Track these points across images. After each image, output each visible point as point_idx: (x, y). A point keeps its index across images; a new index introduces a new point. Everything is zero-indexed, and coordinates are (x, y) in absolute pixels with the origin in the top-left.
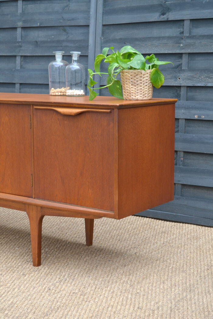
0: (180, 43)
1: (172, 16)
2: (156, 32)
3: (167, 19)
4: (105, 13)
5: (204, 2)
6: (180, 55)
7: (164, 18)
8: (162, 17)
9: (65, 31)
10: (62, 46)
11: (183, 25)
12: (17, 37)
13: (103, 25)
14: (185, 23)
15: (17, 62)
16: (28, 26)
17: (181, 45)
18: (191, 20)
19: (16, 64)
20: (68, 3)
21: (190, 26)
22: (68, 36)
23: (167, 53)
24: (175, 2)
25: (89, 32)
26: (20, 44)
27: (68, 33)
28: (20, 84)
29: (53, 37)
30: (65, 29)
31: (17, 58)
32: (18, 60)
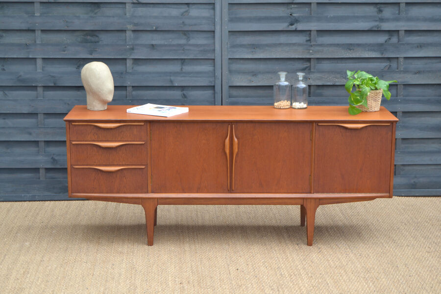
0: (310, 50)
1: (300, 27)
2: (283, 39)
3: (296, 29)
4: (231, 20)
5: (329, 17)
6: (309, 60)
7: (293, 28)
8: (291, 27)
9: (185, 35)
10: (183, 50)
11: (310, 34)
12: (126, 39)
13: (229, 31)
14: (312, 33)
15: (128, 65)
16: (141, 29)
17: (311, 51)
18: (317, 31)
19: (126, 67)
20: (187, 9)
21: (316, 36)
22: (189, 40)
23: (297, 57)
24: (302, 15)
25: (214, 37)
26: (131, 47)
27: (189, 37)
28: (133, 87)
29: (171, 40)
30: (186, 33)
31: (128, 61)
32: (129, 63)
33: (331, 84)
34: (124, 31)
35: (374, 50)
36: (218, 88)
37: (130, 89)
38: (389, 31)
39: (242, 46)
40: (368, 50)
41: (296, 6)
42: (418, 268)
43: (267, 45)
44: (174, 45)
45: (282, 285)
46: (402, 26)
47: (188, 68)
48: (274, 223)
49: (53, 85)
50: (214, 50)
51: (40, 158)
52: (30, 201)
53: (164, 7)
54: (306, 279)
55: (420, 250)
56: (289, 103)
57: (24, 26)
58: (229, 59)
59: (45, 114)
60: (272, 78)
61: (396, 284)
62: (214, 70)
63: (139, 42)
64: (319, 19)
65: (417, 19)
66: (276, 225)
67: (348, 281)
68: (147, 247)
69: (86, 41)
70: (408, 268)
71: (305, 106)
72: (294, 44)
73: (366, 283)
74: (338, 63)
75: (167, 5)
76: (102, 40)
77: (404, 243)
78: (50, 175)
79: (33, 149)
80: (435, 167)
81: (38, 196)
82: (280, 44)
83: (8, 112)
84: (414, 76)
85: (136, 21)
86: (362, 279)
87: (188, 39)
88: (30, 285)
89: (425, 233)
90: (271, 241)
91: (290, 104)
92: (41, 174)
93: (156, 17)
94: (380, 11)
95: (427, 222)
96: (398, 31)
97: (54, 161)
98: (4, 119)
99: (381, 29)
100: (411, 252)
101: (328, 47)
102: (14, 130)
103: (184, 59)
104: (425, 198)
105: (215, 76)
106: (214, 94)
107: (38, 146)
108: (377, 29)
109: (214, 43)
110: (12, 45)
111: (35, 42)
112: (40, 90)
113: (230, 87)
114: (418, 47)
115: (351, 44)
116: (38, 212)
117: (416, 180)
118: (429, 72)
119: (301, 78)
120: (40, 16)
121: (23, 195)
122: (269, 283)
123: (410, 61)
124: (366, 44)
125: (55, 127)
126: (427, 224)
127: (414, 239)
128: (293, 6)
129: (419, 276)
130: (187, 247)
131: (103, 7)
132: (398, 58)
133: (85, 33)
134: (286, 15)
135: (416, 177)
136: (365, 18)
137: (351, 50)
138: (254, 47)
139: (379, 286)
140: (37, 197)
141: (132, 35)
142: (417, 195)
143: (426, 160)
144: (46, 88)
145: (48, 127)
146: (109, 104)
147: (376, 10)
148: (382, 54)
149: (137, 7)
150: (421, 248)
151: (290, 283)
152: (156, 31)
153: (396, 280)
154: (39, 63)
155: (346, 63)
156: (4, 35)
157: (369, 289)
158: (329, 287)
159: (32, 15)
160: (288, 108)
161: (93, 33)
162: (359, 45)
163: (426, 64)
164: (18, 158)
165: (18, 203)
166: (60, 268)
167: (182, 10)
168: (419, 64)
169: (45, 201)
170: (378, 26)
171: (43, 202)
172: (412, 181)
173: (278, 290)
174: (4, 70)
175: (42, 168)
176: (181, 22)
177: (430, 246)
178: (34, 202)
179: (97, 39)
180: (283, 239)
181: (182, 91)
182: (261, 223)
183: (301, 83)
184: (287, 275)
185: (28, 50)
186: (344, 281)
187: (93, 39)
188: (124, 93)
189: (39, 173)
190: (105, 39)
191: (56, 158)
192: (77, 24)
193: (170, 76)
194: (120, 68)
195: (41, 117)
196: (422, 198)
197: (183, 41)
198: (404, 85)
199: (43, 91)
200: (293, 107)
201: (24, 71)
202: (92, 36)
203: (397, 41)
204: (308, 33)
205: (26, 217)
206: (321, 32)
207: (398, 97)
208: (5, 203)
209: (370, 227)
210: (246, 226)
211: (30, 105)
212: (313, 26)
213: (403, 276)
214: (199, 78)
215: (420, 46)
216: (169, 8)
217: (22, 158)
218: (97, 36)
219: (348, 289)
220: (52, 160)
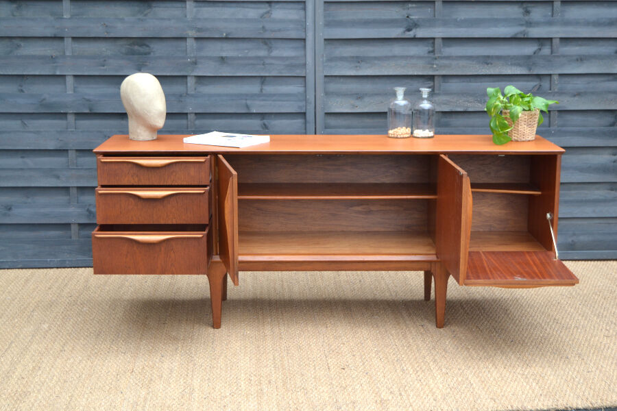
0: (433, 64)
1: (420, 33)
2: (397, 49)
3: (415, 36)
4: (329, 24)
5: (458, 20)
6: (432, 77)
7: (410, 34)
8: (407, 33)
9: (266, 44)
10: (263, 65)
11: (434, 43)
12: (186, 50)
13: (325, 40)
14: (436, 41)
15: (189, 84)
16: (207, 36)
17: (435, 66)
18: (443, 39)
19: (187, 87)
20: (269, 9)
21: (442, 45)
22: (272, 52)
23: (416, 74)
24: (423, 17)
25: (305, 47)
26: (194, 60)
27: (271, 48)
28: (196, 114)
29: (246, 51)
30: (266, 42)
31: (189, 79)
32: (191, 82)
33: (462, 110)
34: (184, 39)
35: (519, 65)
36: (310, 116)
37: (191, 117)
38: (539, 39)
39: (342, 59)
40: (511, 65)
41: (414, 5)
42: (598, 361)
43: (376, 58)
44: (250, 58)
45: (405, 386)
46: (556, 32)
47: (269, 89)
48: (387, 296)
49: (87, 111)
50: (305, 65)
51: (71, 210)
52: (58, 268)
53: (237, 7)
54: (439, 376)
55: (595, 333)
56: (409, 130)
57: (49, 33)
58: (325, 76)
59: (77, 150)
60: (382, 102)
61: (571, 384)
62: (305, 91)
63: (202, 54)
64: (445, 23)
65: (576, 23)
66: (390, 298)
67: (500, 379)
68: (211, 330)
69: (133, 53)
70: (583, 359)
71: (431, 134)
72: (412, 57)
73: (527, 383)
74: (470, 82)
75: (242, 5)
76: (154, 52)
77: (570, 323)
78: (85, 232)
79: (61, 198)
80: (601, 221)
81: (69, 261)
82: (394, 57)
83: (28, 148)
84: (572, 99)
85: (199, 25)
86: (519, 377)
87: (270, 49)
88: (39, 387)
89: (596, 309)
90: (386, 322)
91: (410, 132)
92: (73, 232)
93: (226, 20)
94: (527, 12)
95: (596, 294)
96: (551, 39)
97: (90, 214)
98: (23, 157)
99: (530, 37)
100: (583, 336)
101: (458, 60)
102: (35, 172)
103: (265, 77)
104: (586, 262)
105: (306, 100)
106: (305, 123)
107: (69, 194)
108: (523, 37)
109: (305, 55)
110: (34, 57)
111: (64, 53)
112: (71, 119)
113: (326, 113)
114: (577, 60)
115: (488, 57)
116: (66, 282)
117: (574, 238)
118: (593, 93)
119: (425, 96)
120: (69, 19)
121: (49, 260)
122: (386, 382)
123: (566, 79)
124: (509, 56)
125: (90, 169)
126: (596, 298)
127: (584, 318)
128: (410, 5)
129: (601, 371)
130: (268, 330)
131: (155, 7)
132: (550, 75)
133: (131, 41)
134: (401, 17)
135: (574, 234)
136: (507, 21)
137: (488, 64)
138: (359, 60)
139: (546, 387)
140: (67, 262)
141: (195, 45)
142: (576, 258)
143: (588, 211)
144: (79, 115)
145: (82, 169)
146: (160, 131)
147: (521, 10)
148: (530, 69)
149: (201, 7)
150: (596, 331)
151: (416, 383)
152: (227, 39)
153: (569, 377)
154: (70, 81)
155: (481, 82)
156: (22, 44)
157: (533, 392)
158: (474, 389)
159: (59, 17)
160: (408, 137)
161: (142, 41)
162: (499, 58)
163: (589, 83)
164: (42, 211)
165: (42, 270)
166: (86, 362)
167: (262, 11)
168: (580, 84)
169: (78, 267)
170: (524, 32)
171: (76, 269)
172: (570, 240)
173: (401, 394)
174: (22, 91)
175: (75, 224)
176: (261, 26)
177: (608, 328)
178: (63, 269)
179: (147, 50)
180: (401, 319)
181: (261, 120)
182: (370, 297)
183: (425, 102)
184: (412, 370)
185: (55, 65)
186: (494, 379)
187: (142, 49)
188: (184, 122)
189: (70, 230)
190: (158, 49)
191: (93, 210)
192: (121, 30)
193: (246, 100)
194: (178, 88)
195: (72, 155)
196: (583, 262)
197: (262, 53)
198: (559, 111)
199: (76, 120)
200: (415, 135)
201: (49, 92)
202: (141, 45)
203: (550, 52)
204: (431, 41)
205: (49, 289)
206: (448, 40)
207: (551, 128)
208: (24, 270)
209: (519, 301)
210: (350, 301)
211: (58, 139)
212: (438, 32)
213: (578, 372)
214: (285, 103)
215: (581, 59)
216: (243, 7)
217: (47, 210)
218: (148, 46)
219: (501, 392)
220: (87, 213)
